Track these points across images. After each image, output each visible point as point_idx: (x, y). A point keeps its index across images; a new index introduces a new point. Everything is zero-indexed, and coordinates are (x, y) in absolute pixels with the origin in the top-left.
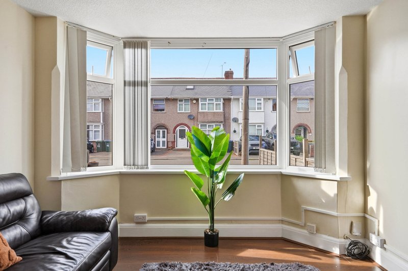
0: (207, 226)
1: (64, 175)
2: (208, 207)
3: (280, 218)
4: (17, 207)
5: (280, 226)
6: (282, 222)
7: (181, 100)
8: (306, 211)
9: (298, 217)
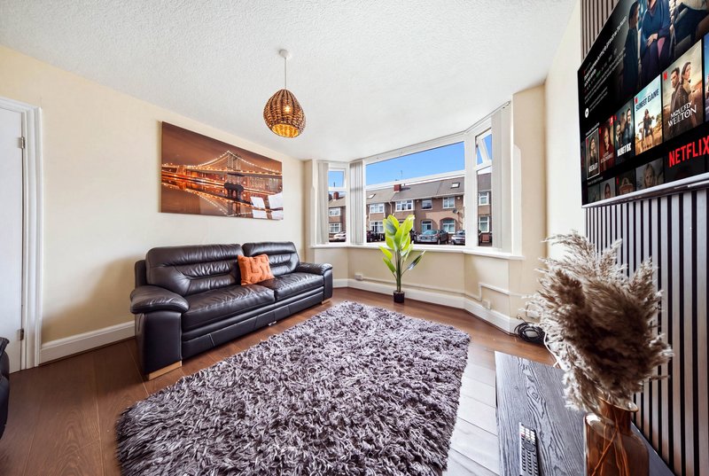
0: (395, 288)
1: (317, 246)
2: (395, 273)
3: (463, 292)
4: (286, 258)
5: (463, 298)
6: (464, 295)
7: (446, 198)
8: (482, 287)
9: (476, 292)
